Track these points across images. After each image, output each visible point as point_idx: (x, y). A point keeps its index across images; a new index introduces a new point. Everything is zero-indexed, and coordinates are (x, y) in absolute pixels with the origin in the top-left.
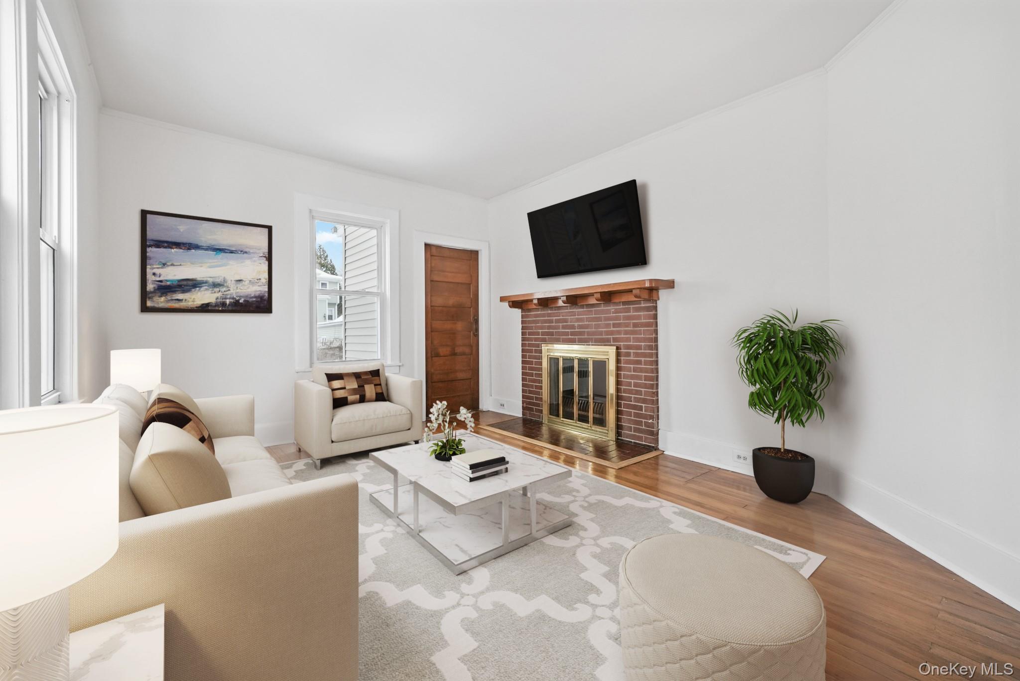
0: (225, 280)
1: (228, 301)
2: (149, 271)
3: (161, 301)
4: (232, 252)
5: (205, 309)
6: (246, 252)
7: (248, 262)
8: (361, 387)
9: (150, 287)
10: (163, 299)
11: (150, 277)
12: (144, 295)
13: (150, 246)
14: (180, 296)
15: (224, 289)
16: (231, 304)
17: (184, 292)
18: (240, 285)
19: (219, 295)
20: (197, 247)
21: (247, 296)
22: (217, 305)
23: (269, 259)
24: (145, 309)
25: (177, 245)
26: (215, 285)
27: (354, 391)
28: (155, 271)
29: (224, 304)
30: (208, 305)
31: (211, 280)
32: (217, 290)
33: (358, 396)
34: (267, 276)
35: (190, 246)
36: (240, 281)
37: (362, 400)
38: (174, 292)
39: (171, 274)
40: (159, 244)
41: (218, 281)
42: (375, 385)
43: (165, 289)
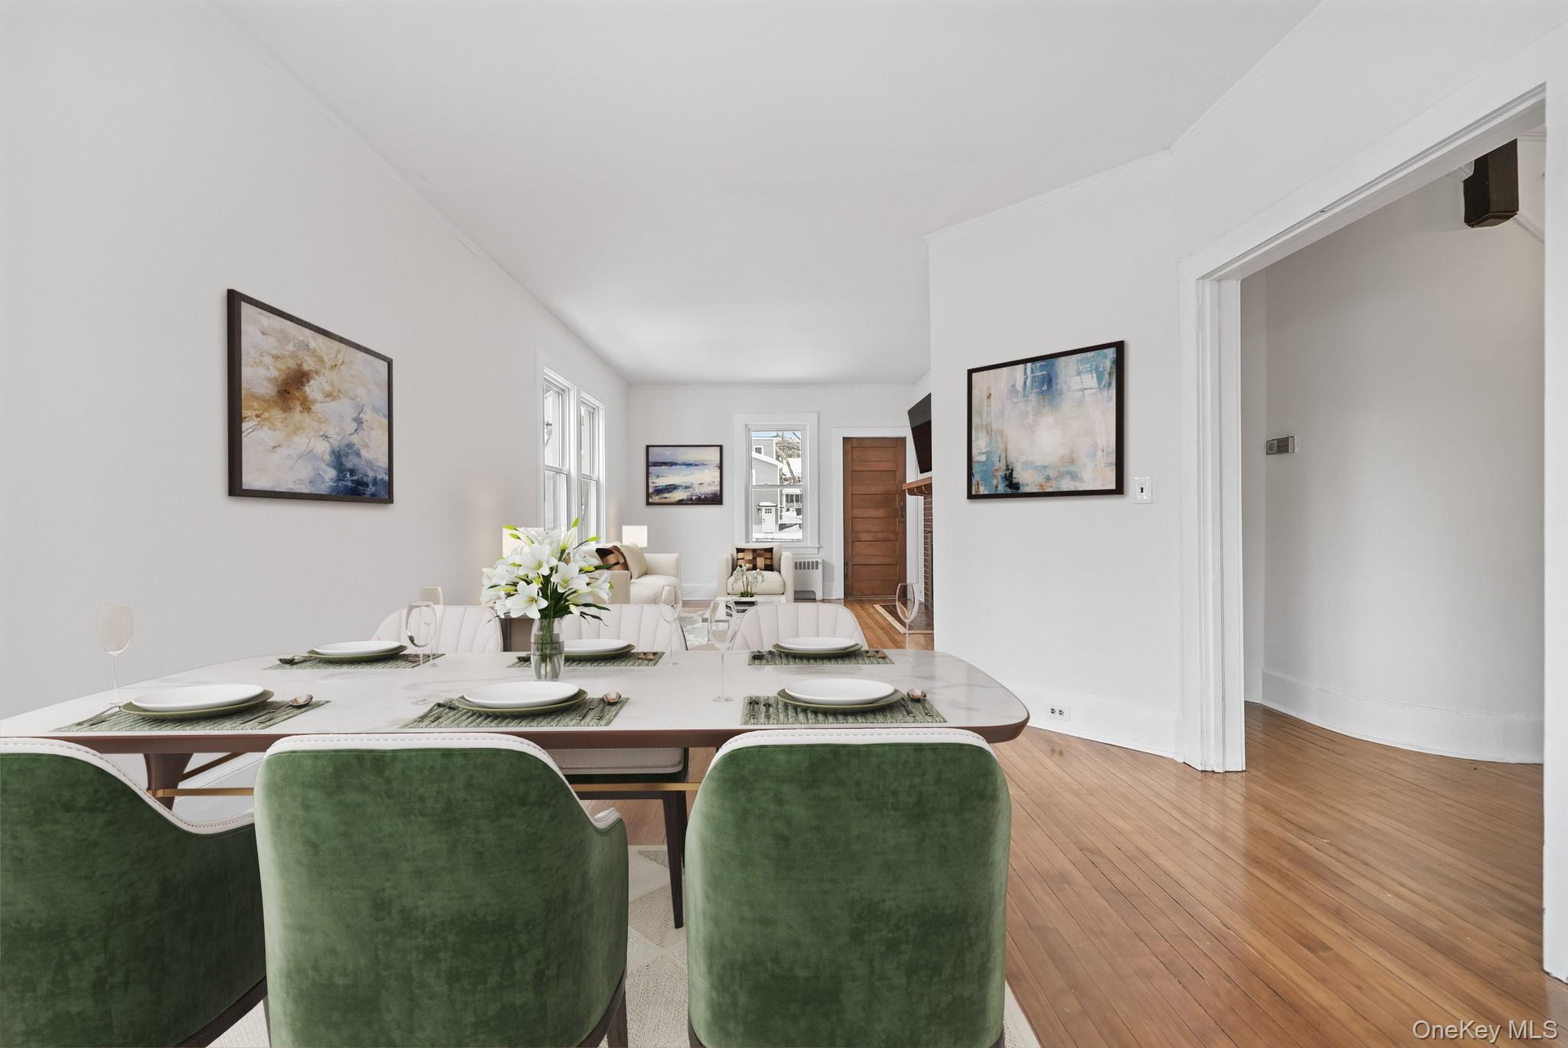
0: (692, 484)
1: (694, 498)
2: (650, 481)
3: (656, 499)
4: (696, 465)
5: (681, 502)
6: (705, 465)
7: (707, 471)
8: (755, 558)
9: (651, 490)
10: (657, 497)
11: (651, 485)
12: (648, 495)
13: (651, 466)
14: (666, 495)
15: (692, 490)
16: (696, 499)
17: (669, 492)
18: (701, 486)
19: (689, 493)
20: (676, 464)
21: (706, 494)
22: (687, 500)
23: (721, 467)
24: (648, 504)
25: (665, 464)
26: (687, 487)
27: (749, 561)
28: (654, 481)
29: (691, 499)
30: (682, 500)
31: (684, 484)
32: (687, 490)
33: (751, 565)
34: (719, 479)
35: (672, 464)
36: (702, 484)
37: (754, 568)
38: (664, 493)
39: (662, 482)
40: (656, 464)
41: (688, 484)
42: (766, 558)
43: (659, 491)
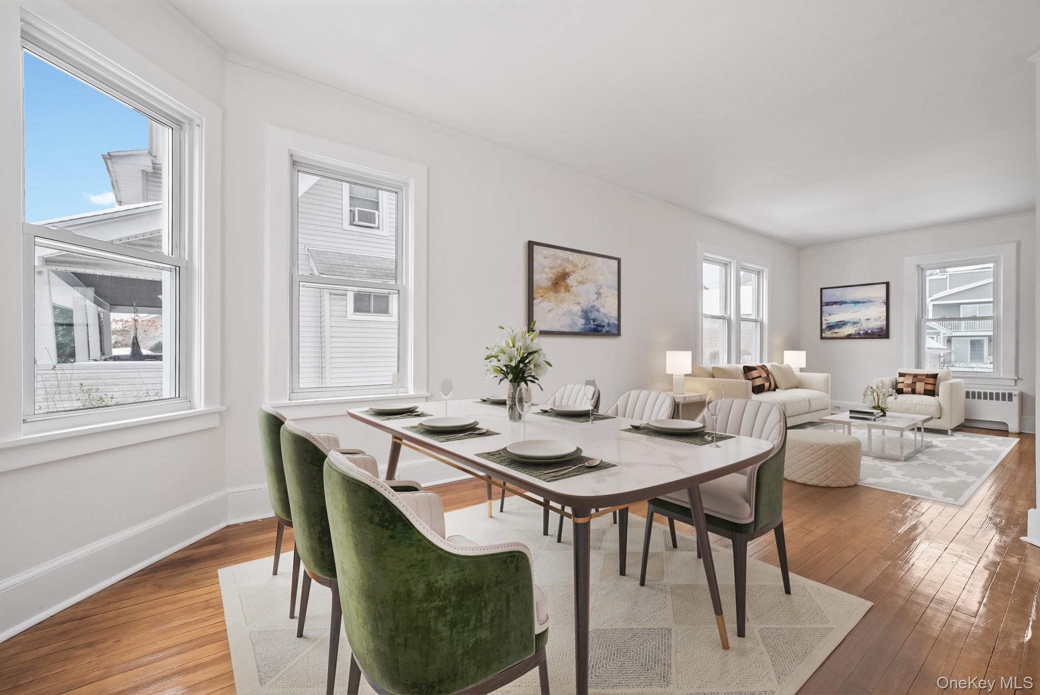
0: (860, 320)
1: (861, 332)
2: (823, 319)
3: (828, 334)
4: (864, 303)
5: (849, 337)
6: (872, 302)
7: (873, 307)
8: (914, 383)
9: (824, 327)
10: (829, 332)
11: (824, 322)
12: (822, 331)
13: (824, 306)
14: (837, 330)
15: (859, 325)
16: (863, 334)
17: (839, 328)
18: (868, 322)
19: (856, 329)
20: (845, 303)
21: (872, 329)
22: (855, 335)
23: (887, 303)
24: (822, 338)
25: (836, 303)
26: (855, 323)
27: (908, 385)
28: (826, 318)
29: (859, 334)
30: (850, 335)
31: (852, 321)
32: (855, 325)
33: (910, 389)
34: (885, 314)
35: (842, 303)
36: (868, 319)
37: (914, 392)
38: (834, 328)
39: (833, 319)
40: (828, 304)
41: (856, 320)
42: (926, 384)
43: (830, 327)
